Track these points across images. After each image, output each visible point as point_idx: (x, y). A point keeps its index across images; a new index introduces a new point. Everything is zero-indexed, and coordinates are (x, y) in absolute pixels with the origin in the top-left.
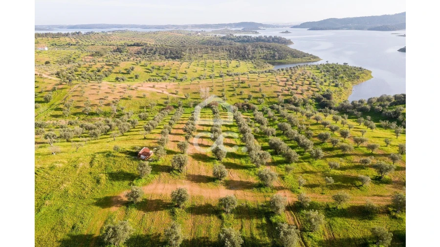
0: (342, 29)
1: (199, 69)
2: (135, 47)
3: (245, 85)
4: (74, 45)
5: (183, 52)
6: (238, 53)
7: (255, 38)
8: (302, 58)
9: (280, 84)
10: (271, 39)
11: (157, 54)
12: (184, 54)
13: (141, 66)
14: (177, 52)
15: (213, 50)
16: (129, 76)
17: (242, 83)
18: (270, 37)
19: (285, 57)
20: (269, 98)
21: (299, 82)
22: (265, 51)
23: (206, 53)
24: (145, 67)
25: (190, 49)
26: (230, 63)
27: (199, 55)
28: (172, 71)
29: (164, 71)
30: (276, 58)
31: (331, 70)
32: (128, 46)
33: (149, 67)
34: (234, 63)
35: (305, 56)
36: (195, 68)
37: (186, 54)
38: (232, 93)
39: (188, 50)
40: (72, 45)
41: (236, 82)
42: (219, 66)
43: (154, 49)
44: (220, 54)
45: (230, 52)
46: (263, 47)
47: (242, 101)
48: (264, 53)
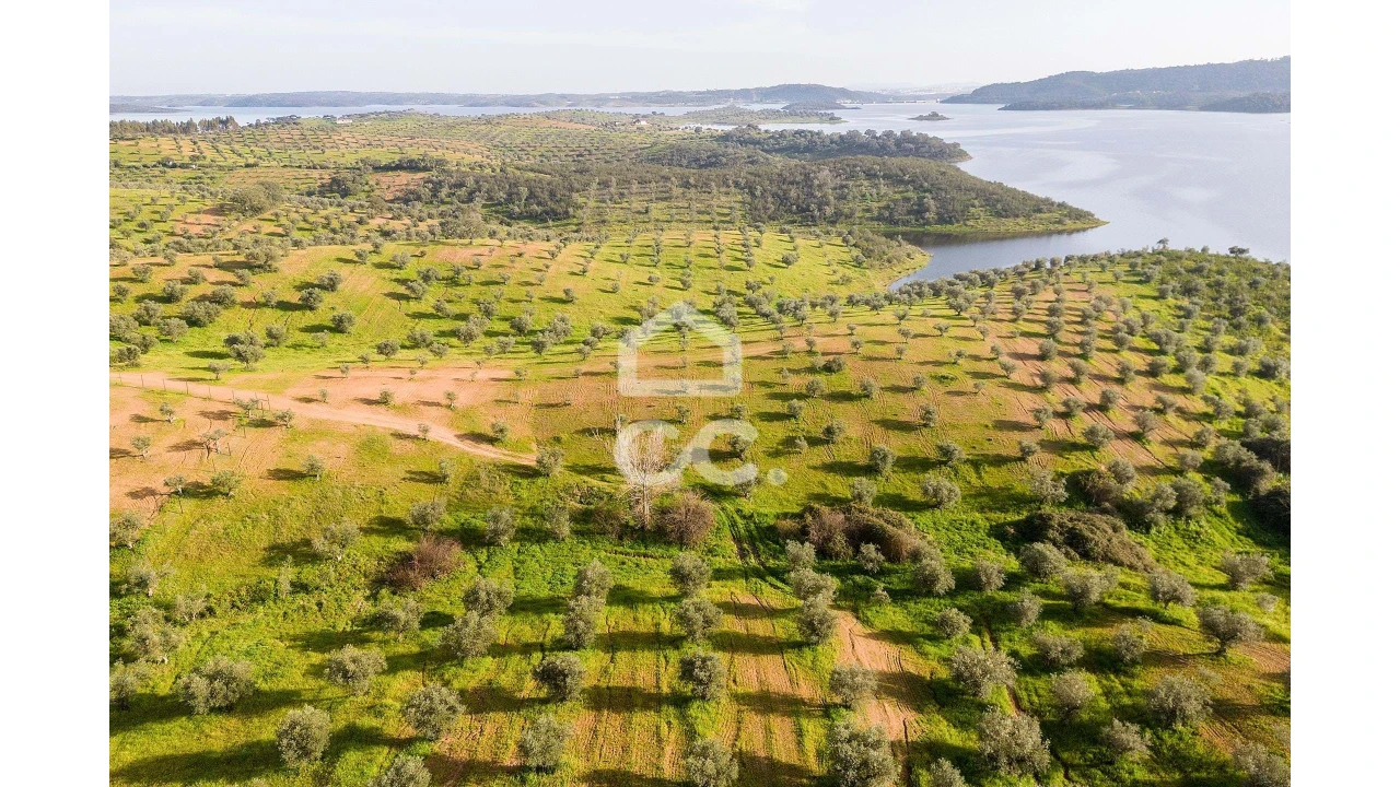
0: (1114, 107)
1: (629, 274)
2: (402, 173)
3: (846, 381)
4: (183, 166)
5: (575, 195)
6: (782, 199)
7: (836, 138)
8: (1028, 217)
9: (1015, 377)
10: (891, 143)
11: (479, 201)
12: (581, 200)
13: (380, 266)
14: (552, 194)
15: (687, 185)
16: (309, 318)
17: (828, 369)
18: (889, 134)
19: (964, 215)
20: (976, 465)
21: (1101, 363)
22: (884, 189)
23: (665, 199)
24: (396, 274)
25: (605, 184)
26: (758, 244)
27: (637, 205)
28: (509, 290)
29: (472, 292)
30: (929, 215)
31: (1201, 282)
32: (378, 169)
33: (410, 271)
34: (771, 243)
35: (1040, 211)
36: (613, 270)
37: (588, 202)
38: (779, 431)
39: (595, 186)
40: (174, 166)
41: (795, 362)
42: (712, 262)
43: (470, 182)
44: (714, 202)
45: (752, 194)
46: (875, 176)
47: (838, 486)
48: (880, 197)
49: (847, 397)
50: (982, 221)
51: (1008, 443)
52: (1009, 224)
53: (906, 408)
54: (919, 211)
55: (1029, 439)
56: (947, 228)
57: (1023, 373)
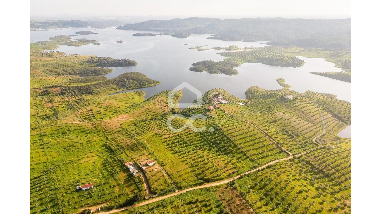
2: (55, 88)
12: (93, 89)
18: (122, 60)
20: (159, 114)
22: (134, 81)
27: (102, 89)
35: (154, 82)
43: (70, 88)
47: (153, 116)
48: (135, 83)
49: (150, 111)
50: (148, 85)
51: (160, 112)
52: (151, 85)
53: (154, 111)
54: (140, 85)
55: (161, 112)
56: (144, 86)
57: (160, 107)
